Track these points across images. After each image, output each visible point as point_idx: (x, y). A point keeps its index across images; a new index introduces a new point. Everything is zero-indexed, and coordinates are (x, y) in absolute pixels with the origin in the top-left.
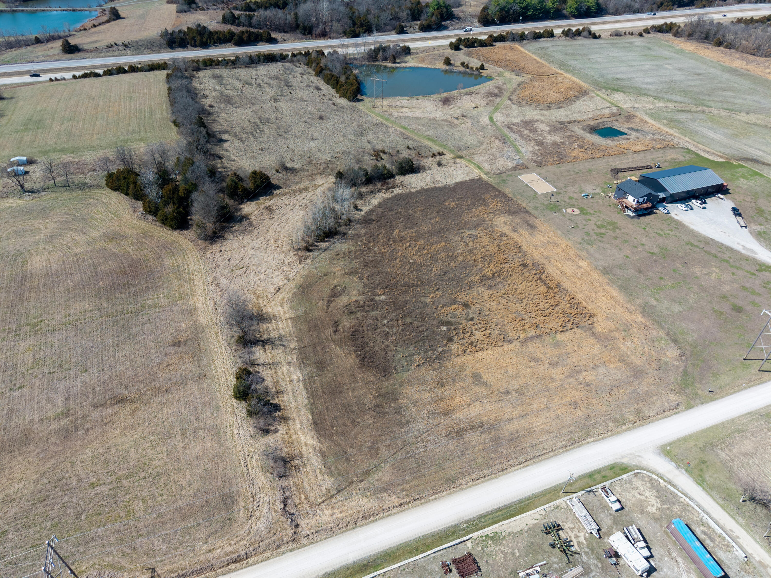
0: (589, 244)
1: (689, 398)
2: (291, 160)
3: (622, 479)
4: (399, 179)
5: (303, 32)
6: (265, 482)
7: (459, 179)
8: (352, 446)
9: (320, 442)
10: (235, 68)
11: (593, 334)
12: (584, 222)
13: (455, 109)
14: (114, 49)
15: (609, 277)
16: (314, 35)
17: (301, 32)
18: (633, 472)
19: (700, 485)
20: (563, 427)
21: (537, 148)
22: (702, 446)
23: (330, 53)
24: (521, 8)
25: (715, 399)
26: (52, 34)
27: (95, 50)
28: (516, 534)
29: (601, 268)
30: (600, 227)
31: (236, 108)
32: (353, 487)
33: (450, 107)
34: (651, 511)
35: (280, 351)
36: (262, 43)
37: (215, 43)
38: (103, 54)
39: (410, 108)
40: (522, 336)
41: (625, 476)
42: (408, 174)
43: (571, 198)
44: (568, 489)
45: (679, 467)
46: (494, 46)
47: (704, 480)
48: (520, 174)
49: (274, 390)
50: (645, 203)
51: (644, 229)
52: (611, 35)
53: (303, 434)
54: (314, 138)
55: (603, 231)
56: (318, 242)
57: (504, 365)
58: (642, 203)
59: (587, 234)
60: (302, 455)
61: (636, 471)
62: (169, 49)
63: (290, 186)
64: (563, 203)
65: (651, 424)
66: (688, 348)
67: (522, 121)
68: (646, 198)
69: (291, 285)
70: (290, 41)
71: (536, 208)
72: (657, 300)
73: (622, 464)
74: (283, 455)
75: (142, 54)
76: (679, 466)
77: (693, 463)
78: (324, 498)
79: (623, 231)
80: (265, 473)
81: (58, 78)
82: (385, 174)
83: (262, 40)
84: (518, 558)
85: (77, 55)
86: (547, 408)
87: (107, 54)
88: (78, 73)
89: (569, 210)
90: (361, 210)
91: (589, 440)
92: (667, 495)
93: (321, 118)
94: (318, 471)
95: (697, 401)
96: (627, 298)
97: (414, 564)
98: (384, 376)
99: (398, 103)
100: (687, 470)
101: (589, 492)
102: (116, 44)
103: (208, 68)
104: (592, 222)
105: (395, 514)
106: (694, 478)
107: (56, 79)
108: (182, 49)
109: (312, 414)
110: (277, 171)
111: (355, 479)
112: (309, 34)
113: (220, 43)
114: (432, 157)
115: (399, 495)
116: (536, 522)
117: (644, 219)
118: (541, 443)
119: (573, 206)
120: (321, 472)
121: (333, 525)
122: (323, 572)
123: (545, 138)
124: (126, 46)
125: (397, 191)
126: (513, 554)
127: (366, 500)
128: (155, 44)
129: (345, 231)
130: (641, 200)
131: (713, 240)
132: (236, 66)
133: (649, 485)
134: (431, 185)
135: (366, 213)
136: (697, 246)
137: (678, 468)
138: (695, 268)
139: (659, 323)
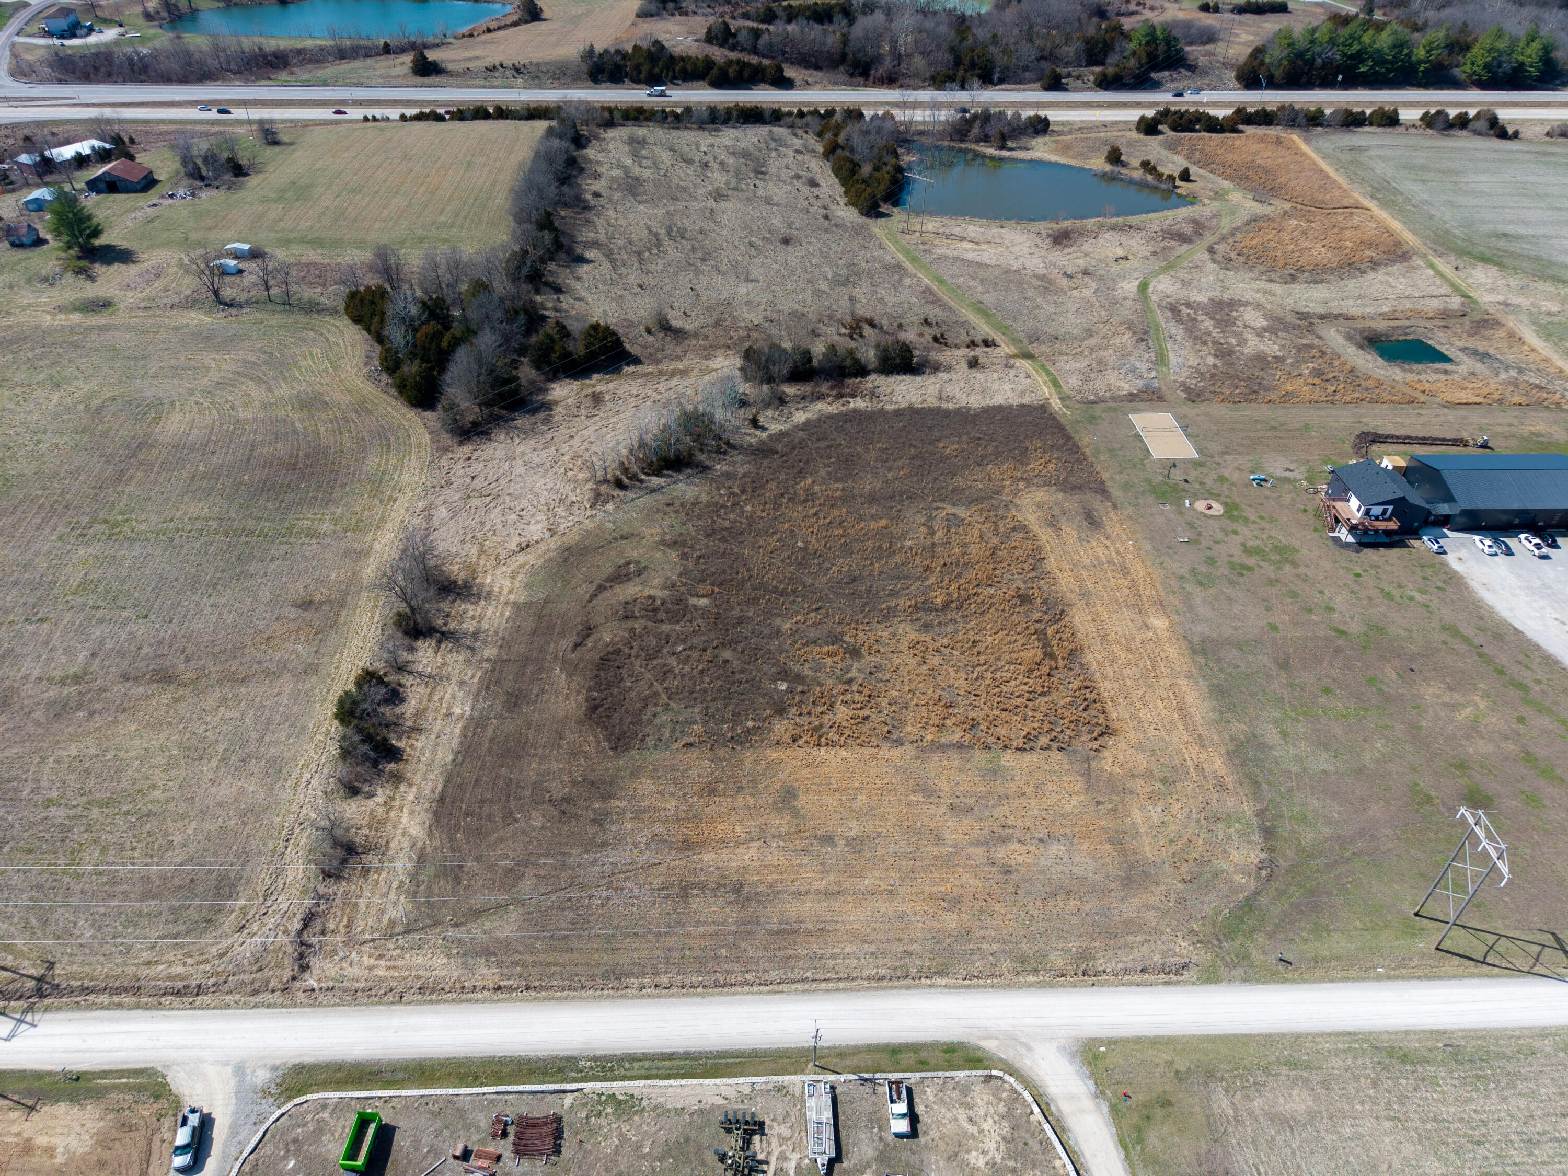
0: (1201, 584)
1: (1223, 959)
2: (685, 313)
3: (953, 1078)
4: (875, 380)
5: (851, 71)
6: (300, 877)
7: (999, 400)
8: (477, 859)
9: (430, 834)
10: (678, 128)
11: (1087, 773)
12: (1219, 535)
13: (1074, 255)
14: (496, 74)
15: (1203, 661)
16: (871, 79)
17: (847, 71)
18: (986, 1072)
19: (1125, 1147)
20: (900, 940)
21: (1211, 360)
22: (1183, 1069)
23: (875, 117)
24: (1344, 55)
25: (1284, 981)
26: (413, 39)
27: (464, 73)
28: (669, 1111)
29: (1196, 640)
30: (1248, 551)
31: (640, 203)
32: (437, 931)
33: (1067, 251)
34: (972, 1161)
35: (461, 658)
36: (762, 85)
37: (675, 78)
38: (477, 82)
39: (977, 243)
40: (929, 737)
41: (961, 1074)
42: (898, 373)
43: (1221, 479)
44: (831, 1062)
45: (1100, 1094)
46: (1242, 132)
47: (1140, 1141)
48: (1137, 410)
49: (410, 723)
50: (1384, 520)
51: (1358, 575)
52: (1548, 134)
53: (412, 813)
54: (751, 277)
55: (1251, 561)
56: (647, 474)
57: (857, 785)
58: (1377, 518)
59: (1211, 561)
60: (388, 849)
61: (995, 1072)
63: (658, 362)
64: (1197, 486)
65: (1095, 988)
66: (1291, 854)
67: (1212, 300)
68: (1391, 508)
69: (554, 543)
70: (818, 86)
71: (1127, 486)
72: (1284, 735)
73: (979, 1048)
74: (357, 840)
75: (540, 87)
76: (1103, 1093)
77: (1139, 1097)
78: (376, 935)
79: (1303, 570)
80: (310, 862)
81: (378, 117)
82: (845, 367)
83: (763, 81)
84: (643, 1157)
85: (434, 79)
86: (891, 892)
87: (483, 82)
88: (411, 112)
89: (1200, 505)
90: (764, 429)
91: (938, 981)
92: (1030, 1142)
93: (786, 241)
94: (395, 884)
95: (1239, 972)
96: (1214, 716)
97: (450, 1100)
98: (614, 749)
99: (956, 231)
100: (1114, 1110)
101: (866, 1080)
102: (502, 66)
103: (629, 123)
104: (1240, 539)
105: (477, 1001)
106: (1119, 1127)
107: (375, 119)
108: (613, 85)
109: (448, 781)
110: (649, 331)
111: (449, 918)
112: (861, 75)
113: (685, 80)
114: (968, 347)
115: (505, 970)
116: (720, 1101)
117: (1370, 555)
118: (834, 956)
119: (1217, 497)
120: (399, 887)
121: (361, 985)
122: (297, 1061)
123: (1242, 342)
124: (518, 71)
125: (858, 403)
126: (639, 1146)
127: (445, 960)
128: (568, 72)
129: (708, 463)
130: (1377, 510)
131: (1518, 632)
132: (681, 125)
133: (1002, 1108)
134: (932, 402)
135: (770, 436)
136: (1466, 639)
137: (1097, 1097)
138: (1429, 685)
139: (1256, 784)
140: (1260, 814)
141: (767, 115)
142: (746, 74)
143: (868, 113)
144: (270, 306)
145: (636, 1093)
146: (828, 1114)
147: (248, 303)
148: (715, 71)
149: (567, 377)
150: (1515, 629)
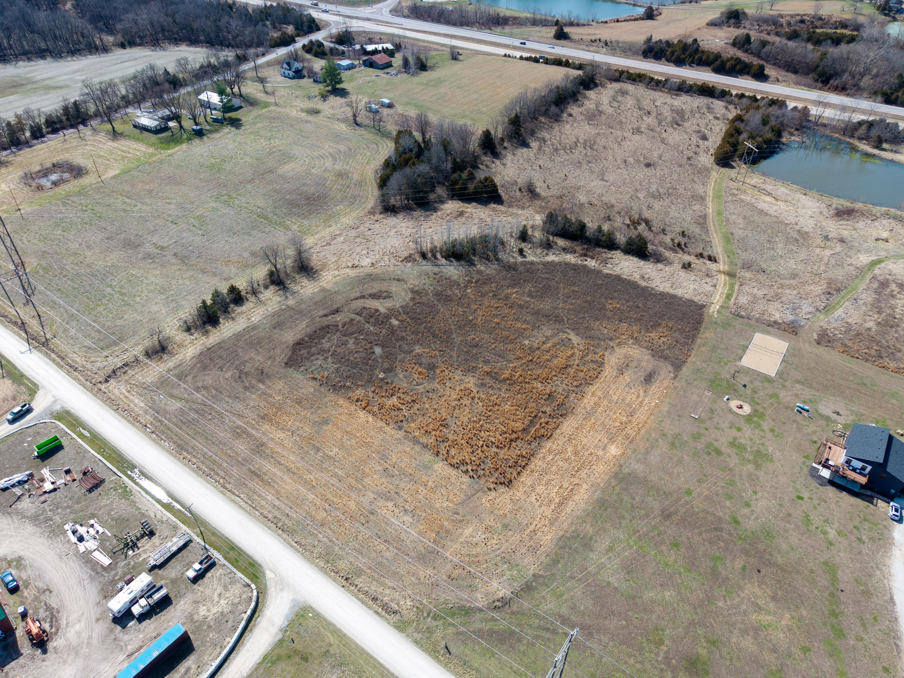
0: (673, 444)
1: (418, 624)
2: (548, 186)
3: (235, 574)
4: (618, 255)
5: (817, 78)
6: (140, 350)
7: (679, 292)
8: (194, 377)
9: (191, 359)
10: (655, 90)
11: (470, 496)
12: (725, 425)
13: (845, 227)
14: (594, 44)
15: (614, 484)
16: (828, 86)
17: (814, 78)
18: (247, 581)
19: (264, 659)
20: (291, 508)
21: (870, 324)
22: (332, 652)
23: (795, 108)
25: (436, 659)
27: (579, 41)
28: (135, 506)
29: (626, 471)
30: (733, 444)
31: (589, 124)
32: (153, 394)
33: (843, 222)
34: (201, 610)
35: (278, 299)
36: (746, 76)
37: (693, 63)
38: (582, 47)
39: (777, 200)
40: (416, 434)
41: (239, 575)
42: (633, 255)
43: (774, 396)
44: (207, 533)
45: (284, 631)
47: (273, 663)
49: (233, 315)
51: (800, 498)
53: (196, 348)
54: (605, 178)
55: (727, 450)
56: (442, 257)
57: (358, 435)
58: (854, 470)
59: (697, 436)
60: (174, 356)
61: (253, 586)
62: (641, 57)
63: (510, 206)
64: (748, 391)
65: (342, 589)
66: (526, 606)
68: (870, 467)
69: (370, 270)
70: (784, 84)
71: (699, 371)
72: (611, 549)
73: (264, 574)
74: (169, 348)
75: (613, 55)
76: (286, 631)
77: (298, 646)
78: (136, 383)
79: (760, 473)
80: (148, 346)
81: (511, 55)
82: (601, 241)
83: (748, 74)
84: (109, 514)
85: (562, 42)
86: (314, 486)
87: (587, 48)
88: (525, 55)
89: (735, 403)
90: (524, 257)
91: (285, 536)
92: (230, 622)
93: (648, 165)
94: (161, 370)
95: (418, 636)
96: (580, 514)
97: (86, 451)
98: (286, 364)
99: (769, 188)
100: (281, 642)
101: (206, 549)
102: (600, 40)
103: (628, 81)
104: (737, 434)
106: (273, 649)
107: (509, 56)
108: (654, 61)
109: (219, 343)
110: (520, 190)
112: (822, 82)
113: (698, 65)
114: (696, 256)
116: (152, 516)
118: (260, 496)
119: (754, 404)
120: (161, 372)
121: (113, 397)
122: (70, 409)
124: (606, 44)
125: (591, 263)
126: (112, 510)
127: (143, 405)
128: (633, 49)
129: (476, 263)
130: (858, 464)
132: (659, 88)
133: (236, 601)
134: (635, 278)
135: (523, 262)
136: (834, 580)
137: (281, 630)
138: (759, 586)
139: (556, 562)
140: (535, 576)
141: (717, 92)
142: (738, 68)
143: (791, 105)
144: (372, 130)
145: (134, 491)
146: (175, 549)
147: (366, 126)
148: (718, 62)
149: (459, 200)
150: (892, 598)
